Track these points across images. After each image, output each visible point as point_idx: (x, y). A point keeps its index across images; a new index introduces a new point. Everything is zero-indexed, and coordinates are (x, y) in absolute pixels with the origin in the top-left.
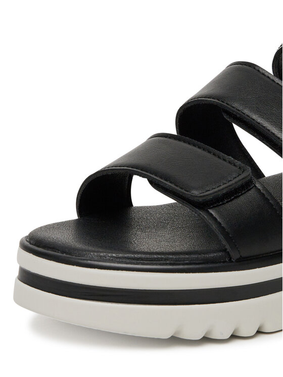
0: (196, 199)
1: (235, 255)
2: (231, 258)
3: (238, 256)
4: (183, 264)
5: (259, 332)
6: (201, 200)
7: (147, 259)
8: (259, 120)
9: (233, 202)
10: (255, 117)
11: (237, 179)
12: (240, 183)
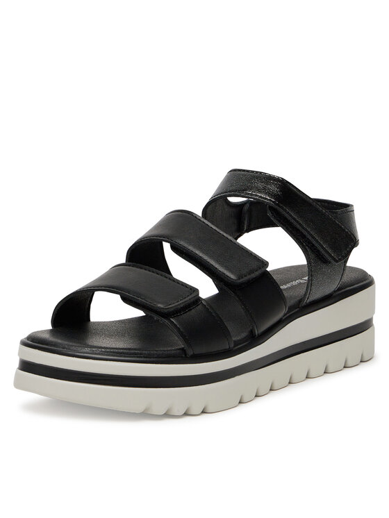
0: (162, 311)
1: (190, 352)
2: (186, 355)
3: (192, 353)
4: (153, 358)
5: (203, 412)
6: (166, 311)
7: (127, 353)
8: (201, 254)
9: (187, 313)
10: (197, 252)
11: (190, 297)
12: (192, 300)
